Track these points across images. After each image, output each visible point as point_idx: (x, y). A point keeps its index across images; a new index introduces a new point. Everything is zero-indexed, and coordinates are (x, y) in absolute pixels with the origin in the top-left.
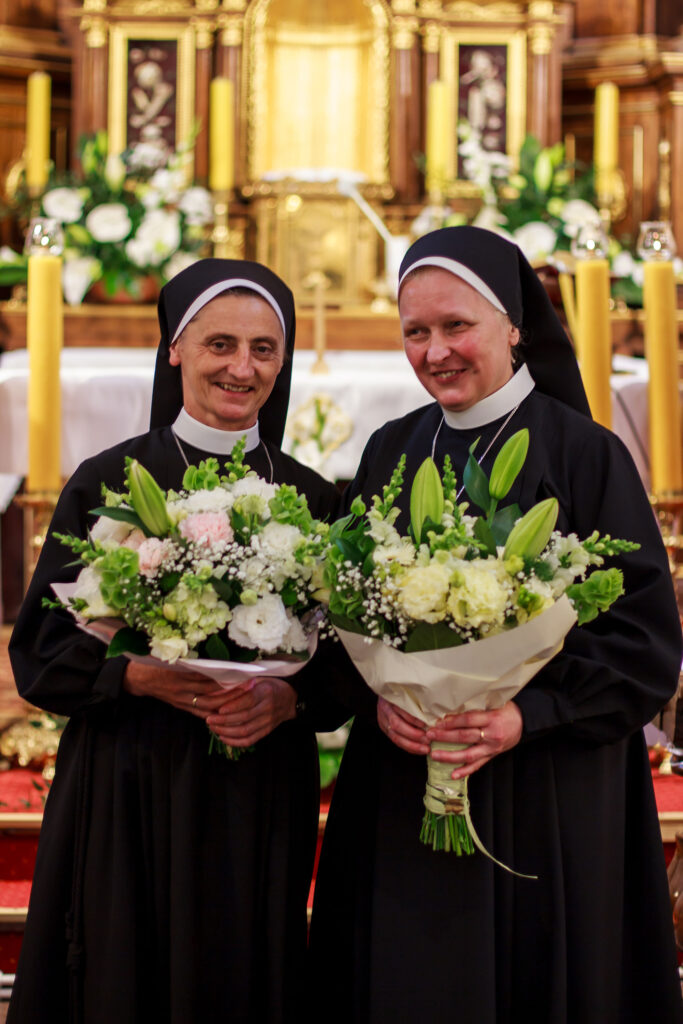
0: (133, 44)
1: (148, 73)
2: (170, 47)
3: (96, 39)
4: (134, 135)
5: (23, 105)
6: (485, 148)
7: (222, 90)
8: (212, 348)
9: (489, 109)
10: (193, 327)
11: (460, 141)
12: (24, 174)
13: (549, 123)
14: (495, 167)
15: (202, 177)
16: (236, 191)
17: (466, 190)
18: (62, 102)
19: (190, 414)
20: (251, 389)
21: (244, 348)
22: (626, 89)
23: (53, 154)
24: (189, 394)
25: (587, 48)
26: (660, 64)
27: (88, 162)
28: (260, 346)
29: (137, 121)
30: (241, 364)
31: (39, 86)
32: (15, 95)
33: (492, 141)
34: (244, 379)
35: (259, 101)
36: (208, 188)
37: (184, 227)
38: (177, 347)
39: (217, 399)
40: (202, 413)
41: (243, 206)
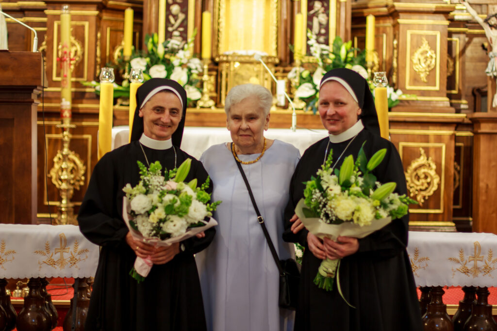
1: (175, 9)
4: (168, 35)
5: (123, 22)
6: (318, 42)
7: (207, 16)
8: (156, 111)
9: (320, 24)
10: (149, 103)
11: (308, 39)
12: (122, 51)
13: (346, 31)
14: (323, 50)
15: (198, 53)
16: (212, 59)
17: (311, 59)
18: (138, 21)
19: (146, 135)
20: (169, 126)
21: (167, 112)
22: (378, 17)
23: (134, 44)
24: (146, 128)
26: (393, 6)
27: (150, 46)
28: (173, 111)
29: (170, 29)
30: (165, 118)
31: (129, 14)
32: (119, 17)
33: (322, 39)
34: (166, 123)
35: (223, 20)
36: (201, 58)
37: (190, 74)
38: (142, 110)
39: (157, 130)
40: (151, 135)
41: (215, 65)
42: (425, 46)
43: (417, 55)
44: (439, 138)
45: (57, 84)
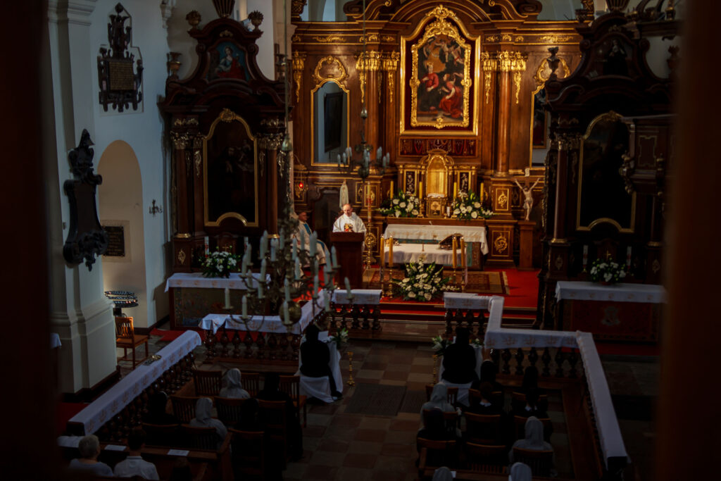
0: (407, 172)
1: (410, 176)
2: (414, 173)
3: (401, 172)
9: (465, 183)
12: (390, 196)
15: (417, 196)
16: (423, 199)
18: (396, 185)
23: (394, 193)
25: (483, 171)
27: (400, 195)
31: (392, 182)
32: (388, 184)
35: (427, 183)
36: (418, 198)
37: (414, 205)
41: (424, 201)
42: (503, 194)
43: (500, 197)
44: (507, 229)
45: (366, 208)
